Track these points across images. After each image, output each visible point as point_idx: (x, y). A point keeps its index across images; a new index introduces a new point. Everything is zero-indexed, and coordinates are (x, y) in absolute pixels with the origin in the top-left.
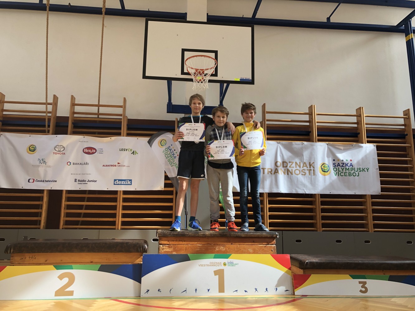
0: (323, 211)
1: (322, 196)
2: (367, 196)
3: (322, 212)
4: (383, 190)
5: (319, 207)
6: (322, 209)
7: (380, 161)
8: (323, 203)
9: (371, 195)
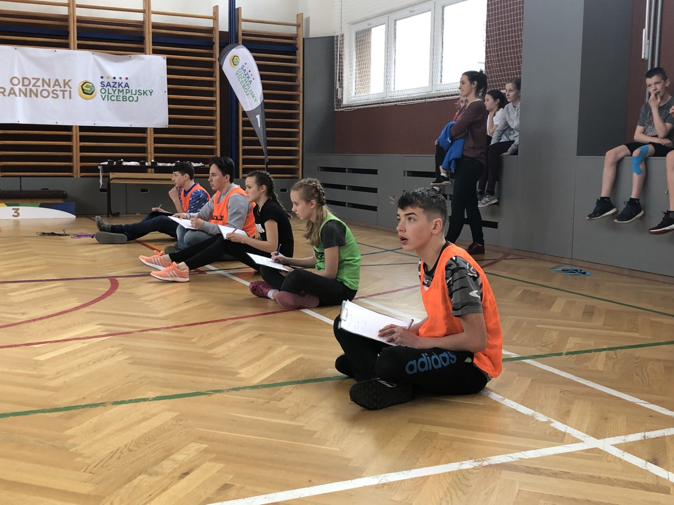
0: (83, 149)
1: (82, 129)
2: (148, 129)
3: (81, 151)
4: (171, 121)
5: (76, 144)
6: (81, 147)
7: (170, 81)
8: (82, 139)
9: (154, 128)
